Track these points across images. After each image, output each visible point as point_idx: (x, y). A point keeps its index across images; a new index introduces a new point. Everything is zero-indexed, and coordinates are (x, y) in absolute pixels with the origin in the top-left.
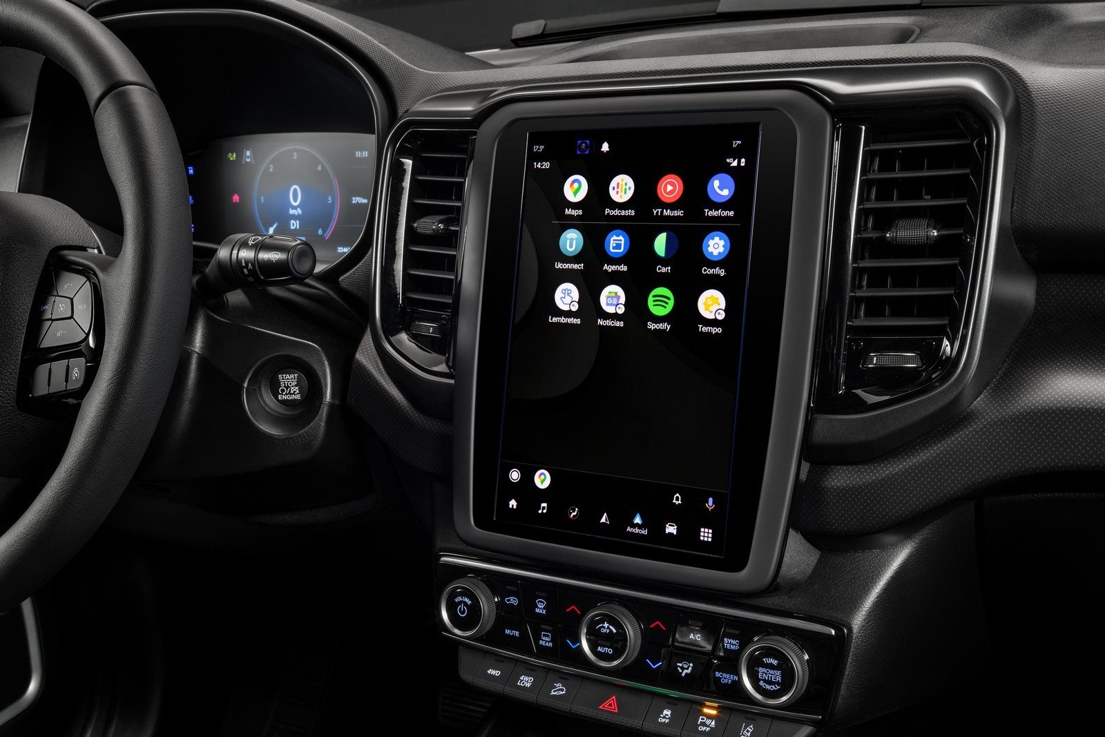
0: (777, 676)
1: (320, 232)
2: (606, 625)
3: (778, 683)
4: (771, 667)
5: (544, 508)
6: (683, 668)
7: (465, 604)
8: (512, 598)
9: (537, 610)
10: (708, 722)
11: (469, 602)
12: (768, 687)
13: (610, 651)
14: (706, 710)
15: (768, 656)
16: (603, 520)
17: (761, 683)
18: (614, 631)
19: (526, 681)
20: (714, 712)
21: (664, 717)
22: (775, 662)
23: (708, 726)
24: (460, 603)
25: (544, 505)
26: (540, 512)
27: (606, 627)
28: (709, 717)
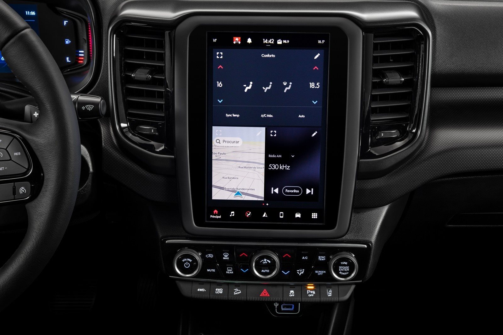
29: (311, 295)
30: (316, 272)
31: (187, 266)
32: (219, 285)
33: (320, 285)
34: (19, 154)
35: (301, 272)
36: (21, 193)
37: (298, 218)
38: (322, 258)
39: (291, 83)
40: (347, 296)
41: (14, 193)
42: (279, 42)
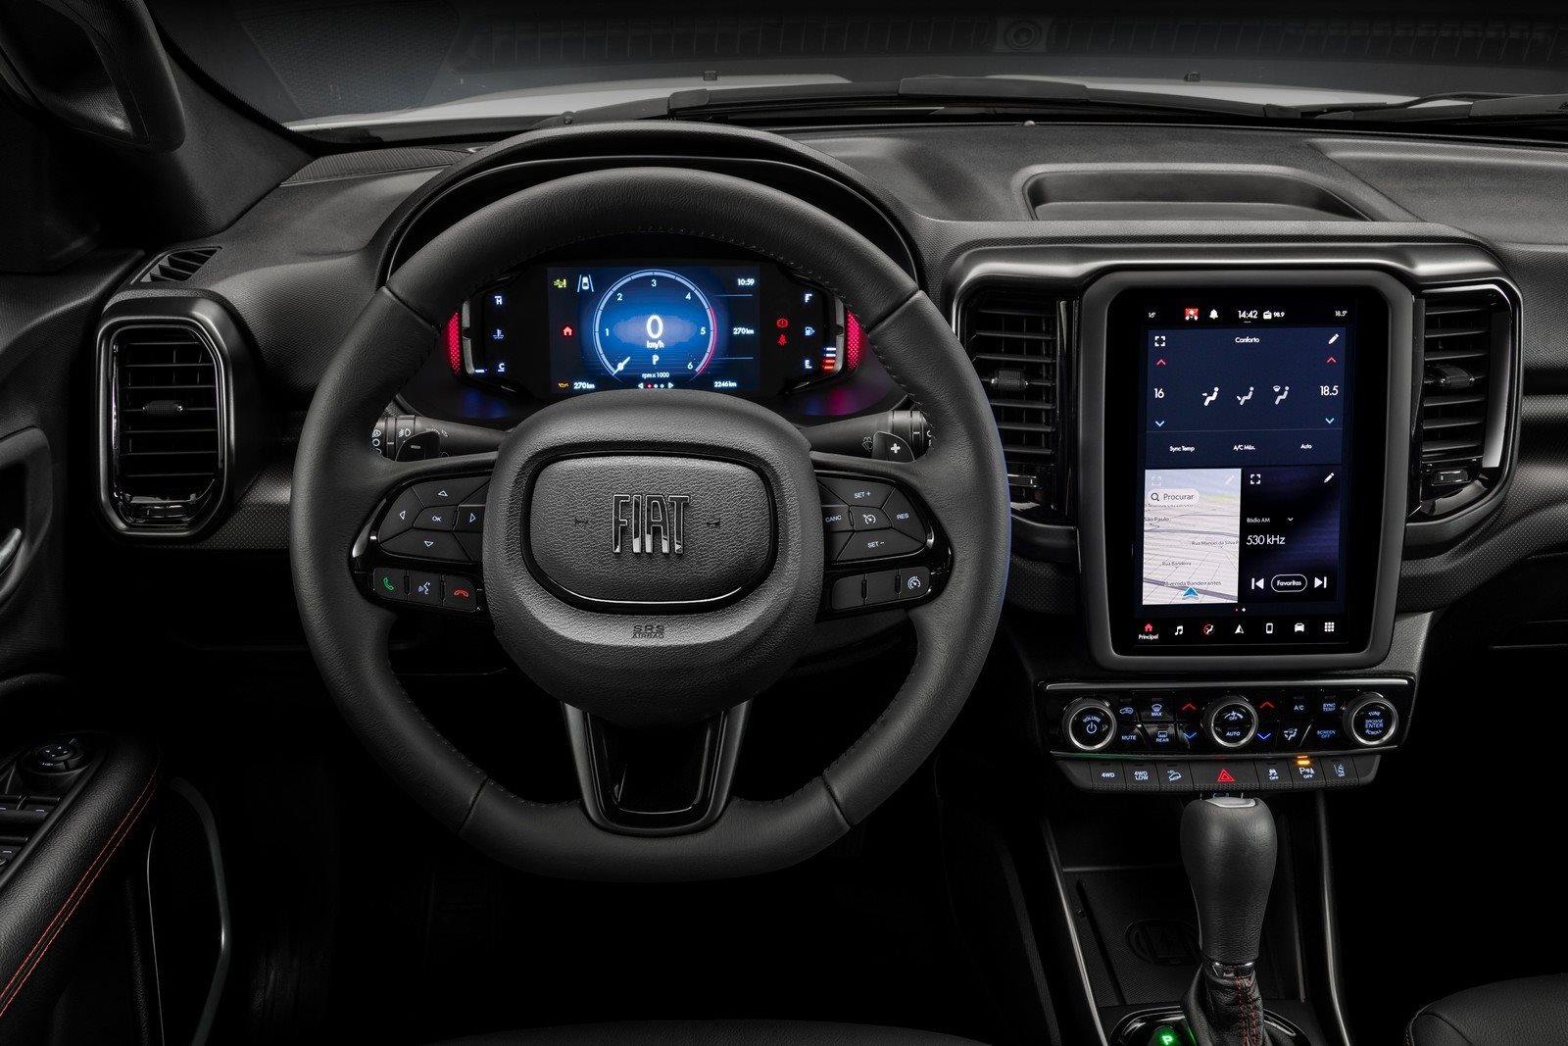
0: (1380, 723)
1: (690, 366)
2: (1234, 713)
3: (1380, 729)
4: (1375, 717)
5: (1180, 630)
6: (1289, 734)
7: (1095, 722)
8: (1126, 709)
9: (1153, 714)
10: (1308, 770)
11: (1098, 720)
12: (1373, 733)
13: (1238, 734)
14: (1300, 763)
15: (1373, 710)
16: (1238, 631)
17: (1368, 731)
18: (1241, 717)
19: (1142, 775)
20: (1307, 762)
21: (1273, 775)
22: (1378, 714)
23: (1310, 773)
24: (1089, 722)
25: (1181, 627)
26: (1176, 634)
27: (1234, 715)
28: (1307, 767)
29: (1308, 776)
30: (1319, 732)
31: (1091, 730)
32: (1140, 765)
33: (1320, 757)
34: (907, 516)
35: (1291, 734)
36: (910, 587)
37: (1299, 632)
38: (1328, 707)
39: (1287, 388)
40: (1371, 777)
41: (897, 589)
42: (1267, 316)
